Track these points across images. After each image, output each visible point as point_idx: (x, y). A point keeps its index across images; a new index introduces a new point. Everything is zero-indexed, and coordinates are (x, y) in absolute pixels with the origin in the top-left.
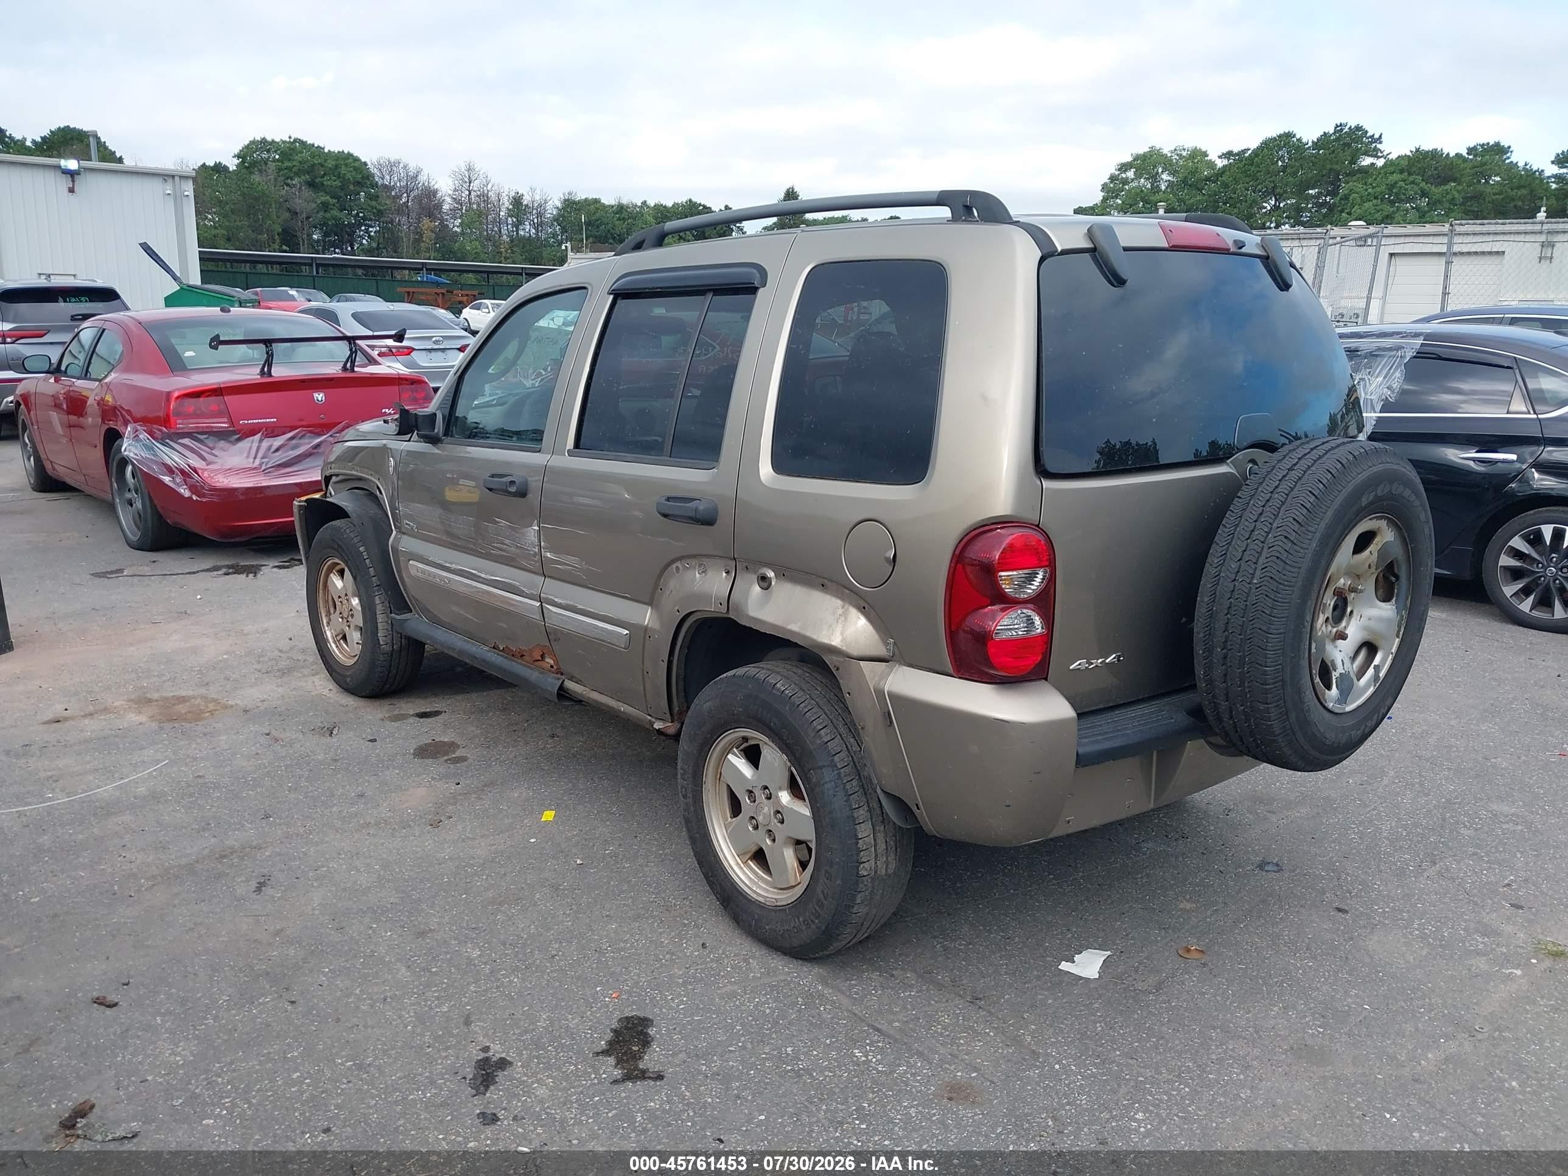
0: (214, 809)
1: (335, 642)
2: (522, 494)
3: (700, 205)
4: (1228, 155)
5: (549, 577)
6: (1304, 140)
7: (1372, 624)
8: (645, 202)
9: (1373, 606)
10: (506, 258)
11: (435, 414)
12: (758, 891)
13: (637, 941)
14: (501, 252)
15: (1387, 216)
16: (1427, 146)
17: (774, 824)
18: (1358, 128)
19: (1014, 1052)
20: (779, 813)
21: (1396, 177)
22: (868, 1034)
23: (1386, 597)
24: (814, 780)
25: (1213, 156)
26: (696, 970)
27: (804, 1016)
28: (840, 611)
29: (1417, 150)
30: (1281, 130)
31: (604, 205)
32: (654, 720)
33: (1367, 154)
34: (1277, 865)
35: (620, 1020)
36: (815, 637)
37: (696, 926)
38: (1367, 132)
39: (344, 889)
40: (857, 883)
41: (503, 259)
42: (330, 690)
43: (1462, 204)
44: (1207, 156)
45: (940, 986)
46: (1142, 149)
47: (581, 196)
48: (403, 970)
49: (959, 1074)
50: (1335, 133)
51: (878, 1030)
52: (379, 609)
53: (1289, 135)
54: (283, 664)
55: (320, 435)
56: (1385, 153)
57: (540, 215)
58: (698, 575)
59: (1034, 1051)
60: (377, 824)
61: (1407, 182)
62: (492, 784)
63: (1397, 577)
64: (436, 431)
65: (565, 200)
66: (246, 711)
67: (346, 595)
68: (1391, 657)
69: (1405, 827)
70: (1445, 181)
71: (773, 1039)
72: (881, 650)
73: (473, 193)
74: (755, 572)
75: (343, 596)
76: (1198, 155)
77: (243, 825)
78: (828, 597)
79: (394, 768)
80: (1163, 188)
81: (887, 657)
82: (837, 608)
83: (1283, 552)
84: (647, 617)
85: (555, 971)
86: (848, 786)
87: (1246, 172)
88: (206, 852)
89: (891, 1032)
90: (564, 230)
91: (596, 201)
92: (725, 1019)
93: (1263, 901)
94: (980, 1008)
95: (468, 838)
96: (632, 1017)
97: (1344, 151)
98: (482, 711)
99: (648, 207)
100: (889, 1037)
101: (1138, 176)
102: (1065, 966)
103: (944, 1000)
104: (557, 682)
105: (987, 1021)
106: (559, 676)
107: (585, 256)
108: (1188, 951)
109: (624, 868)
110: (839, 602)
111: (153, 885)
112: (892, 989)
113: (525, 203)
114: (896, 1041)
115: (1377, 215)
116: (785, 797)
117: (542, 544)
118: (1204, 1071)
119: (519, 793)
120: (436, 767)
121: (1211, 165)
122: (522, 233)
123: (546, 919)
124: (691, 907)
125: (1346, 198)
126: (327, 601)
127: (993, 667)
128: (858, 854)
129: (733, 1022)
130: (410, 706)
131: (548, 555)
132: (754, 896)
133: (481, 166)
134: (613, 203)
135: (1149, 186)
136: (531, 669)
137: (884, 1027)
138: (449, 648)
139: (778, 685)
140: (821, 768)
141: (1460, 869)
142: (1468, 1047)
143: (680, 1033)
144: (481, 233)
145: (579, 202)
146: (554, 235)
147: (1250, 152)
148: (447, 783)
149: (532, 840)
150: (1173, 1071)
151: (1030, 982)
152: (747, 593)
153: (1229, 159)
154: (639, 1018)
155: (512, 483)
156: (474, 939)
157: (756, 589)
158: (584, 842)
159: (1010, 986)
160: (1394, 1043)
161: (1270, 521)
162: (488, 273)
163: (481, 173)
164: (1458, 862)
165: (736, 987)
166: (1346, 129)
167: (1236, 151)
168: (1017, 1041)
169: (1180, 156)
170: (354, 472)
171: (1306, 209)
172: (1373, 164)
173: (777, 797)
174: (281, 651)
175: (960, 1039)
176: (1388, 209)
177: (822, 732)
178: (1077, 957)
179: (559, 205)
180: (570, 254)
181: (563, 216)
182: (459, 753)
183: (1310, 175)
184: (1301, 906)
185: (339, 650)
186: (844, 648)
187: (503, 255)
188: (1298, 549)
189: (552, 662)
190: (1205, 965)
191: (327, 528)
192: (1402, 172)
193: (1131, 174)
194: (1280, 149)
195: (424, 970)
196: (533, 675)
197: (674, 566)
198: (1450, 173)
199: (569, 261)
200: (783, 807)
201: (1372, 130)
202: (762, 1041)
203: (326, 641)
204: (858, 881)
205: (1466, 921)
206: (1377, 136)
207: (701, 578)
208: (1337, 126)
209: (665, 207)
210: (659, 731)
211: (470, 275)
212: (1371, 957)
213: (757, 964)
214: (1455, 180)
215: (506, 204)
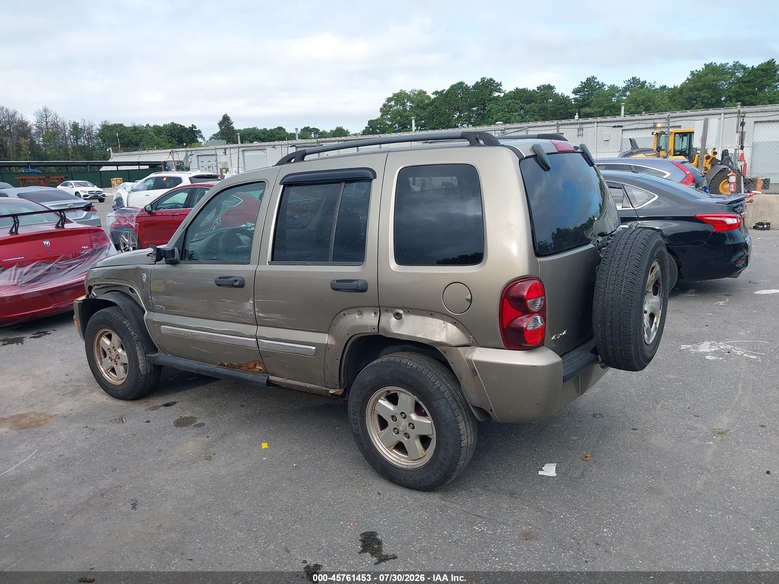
0: (81, 471)
1: (106, 373)
2: (242, 285)
3: (178, 125)
4: (436, 93)
5: (260, 325)
6: (469, 86)
7: (653, 305)
8: (148, 124)
9: (652, 298)
10: (72, 157)
11: (174, 250)
12: (402, 463)
13: (346, 497)
14: (69, 155)
15: (508, 119)
16: (521, 87)
17: (409, 431)
18: (491, 79)
19: (541, 514)
20: (412, 425)
21: (509, 101)
22: (476, 519)
23: (655, 294)
24: (435, 406)
25: (429, 93)
26: (382, 505)
27: (443, 516)
28: (443, 326)
29: (517, 89)
30: (458, 81)
31: (125, 127)
32: (328, 389)
33: (496, 91)
34: (600, 415)
35: (361, 535)
36: (432, 339)
37: (370, 485)
38: (495, 81)
39: (181, 499)
40: (460, 451)
41: (70, 158)
42: (107, 399)
43: (538, 112)
44: (426, 93)
45: (494, 492)
46: (397, 91)
47: (112, 122)
48: (239, 533)
49: (524, 528)
50: (481, 81)
51: (479, 516)
52: (139, 353)
53: (461, 83)
54: (70, 389)
55: (49, 263)
56: (504, 91)
57: (89, 134)
58: (357, 316)
59: (549, 512)
60: (178, 463)
61: (515, 103)
62: (225, 434)
63: (659, 285)
64: (176, 258)
65: (103, 125)
66: (65, 417)
67: (114, 347)
68: (659, 318)
69: (639, 390)
70: (530, 102)
71: (436, 529)
72: (466, 342)
73: (49, 124)
74: (391, 312)
75: (111, 348)
76: (422, 93)
77: (103, 476)
78: (435, 319)
79: (169, 434)
80: (408, 109)
81: (470, 344)
82: (441, 324)
83: (632, 279)
84: (325, 339)
85: (315, 518)
86: (453, 406)
87: (445, 100)
88: (91, 494)
89: (485, 516)
90: (104, 141)
91: (121, 125)
92: (409, 525)
93: (603, 431)
94: (516, 498)
95: (230, 463)
96: (366, 533)
97: (486, 90)
98: (197, 399)
99: (150, 127)
100: (485, 518)
101: (396, 104)
102: (540, 473)
103: (499, 497)
104: (265, 377)
105: (522, 503)
106: (265, 374)
107: (121, 154)
108: (586, 457)
109: (318, 464)
110: (442, 321)
111: (73, 516)
112: (475, 497)
113: (80, 127)
114: (489, 519)
115: (504, 119)
116: (414, 417)
117: (256, 309)
118: (619, 506)
119: (242, 436)
120: (190, 431)
121: (429, 97)
122: (79, 143)
123: (295, 495)
124: (362, 477)
125: (490, 111)
126: (99, 352)
127: (527, 343)
128: (460, 437)
129: (413, 526)
130: (159, 401)
131: (260, 315)
132: (400, 466)
133: (53, 109)
134: (130, 126)
135: (401, 108)
136: (248, 373)
137: (481, 514)
138: (190, 368)
139: (408, 364)
140: (438, 399)
141: (668, 404)
142: (710, 476)
143: (392, 535)
144: (55, 145)
145: (111, 126)
146: (99, 144)
147: (445, 91)
148: (202, 437)
149: (264, 459)
150: (608, 509)
151: (530, 482)
152: (388, 322)
153: (437, 95)
154: (369, 532)
155: (236, 281)
156: (265, 511)
157: (393, 319)
158: (290, 455)
159: (523, 486)
160: (682, 480)
161: (624, 267)
162: (67, 166)
163: (53, 112)
164: (667, 402)
165: (405, 510)
166: (486, 80)
167: (439, 91)
168: (539, 509)
169: (414, 94)
170: (113, 283)
171: (472, 117)
172: (499, 95)
173: (410, 417)
174: (65, 382)
175: (516, 512)
176: (508, 115)
177: (436, 383)
178: (543, 468)
179: (100, 128)
180: (112, 154)
181: (102, 134)
182: (198, 422)
183: (473, 101)
184: (619, 430)
185: (110, 377)
186: (448, 342)
187: (71, 155)
188: (637, 277)
189: (261, 368)
190: (595, 462)
191: (99, 313)
192: (512, 99)
193: (393, 103)
194: (459, 89)
195: (249, 530)
196: (250, 376)
197: (342, 313)
198: (532, 98)
199: (112, 157)
200: (413, 421)
201: (497, 80)
202: (432, 531)
203: (101, 373)
204: (460, 449)
205: (682, 425)
206: (499, 83)
207: (359, 317)
208: (482, 79)
209: (159, 127)
210: (332, 394)
211: (52, 167)
212: (656, 447)
213: (409, 497)
214: (534, 102)
215: (68, 128)
